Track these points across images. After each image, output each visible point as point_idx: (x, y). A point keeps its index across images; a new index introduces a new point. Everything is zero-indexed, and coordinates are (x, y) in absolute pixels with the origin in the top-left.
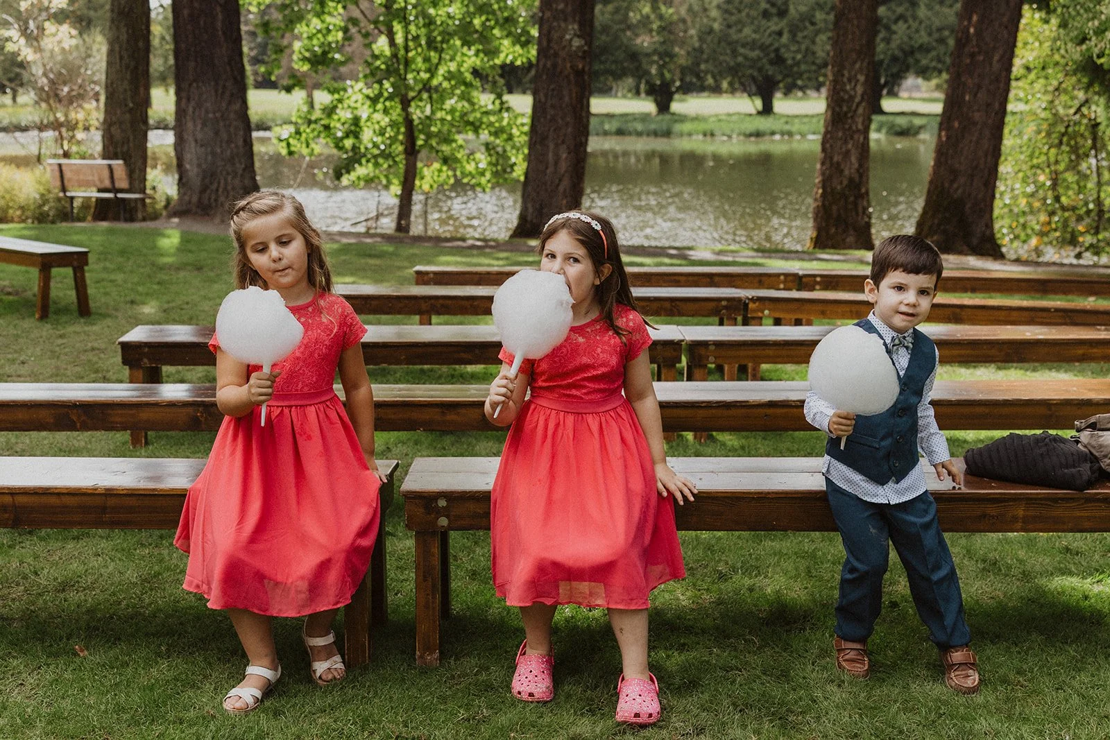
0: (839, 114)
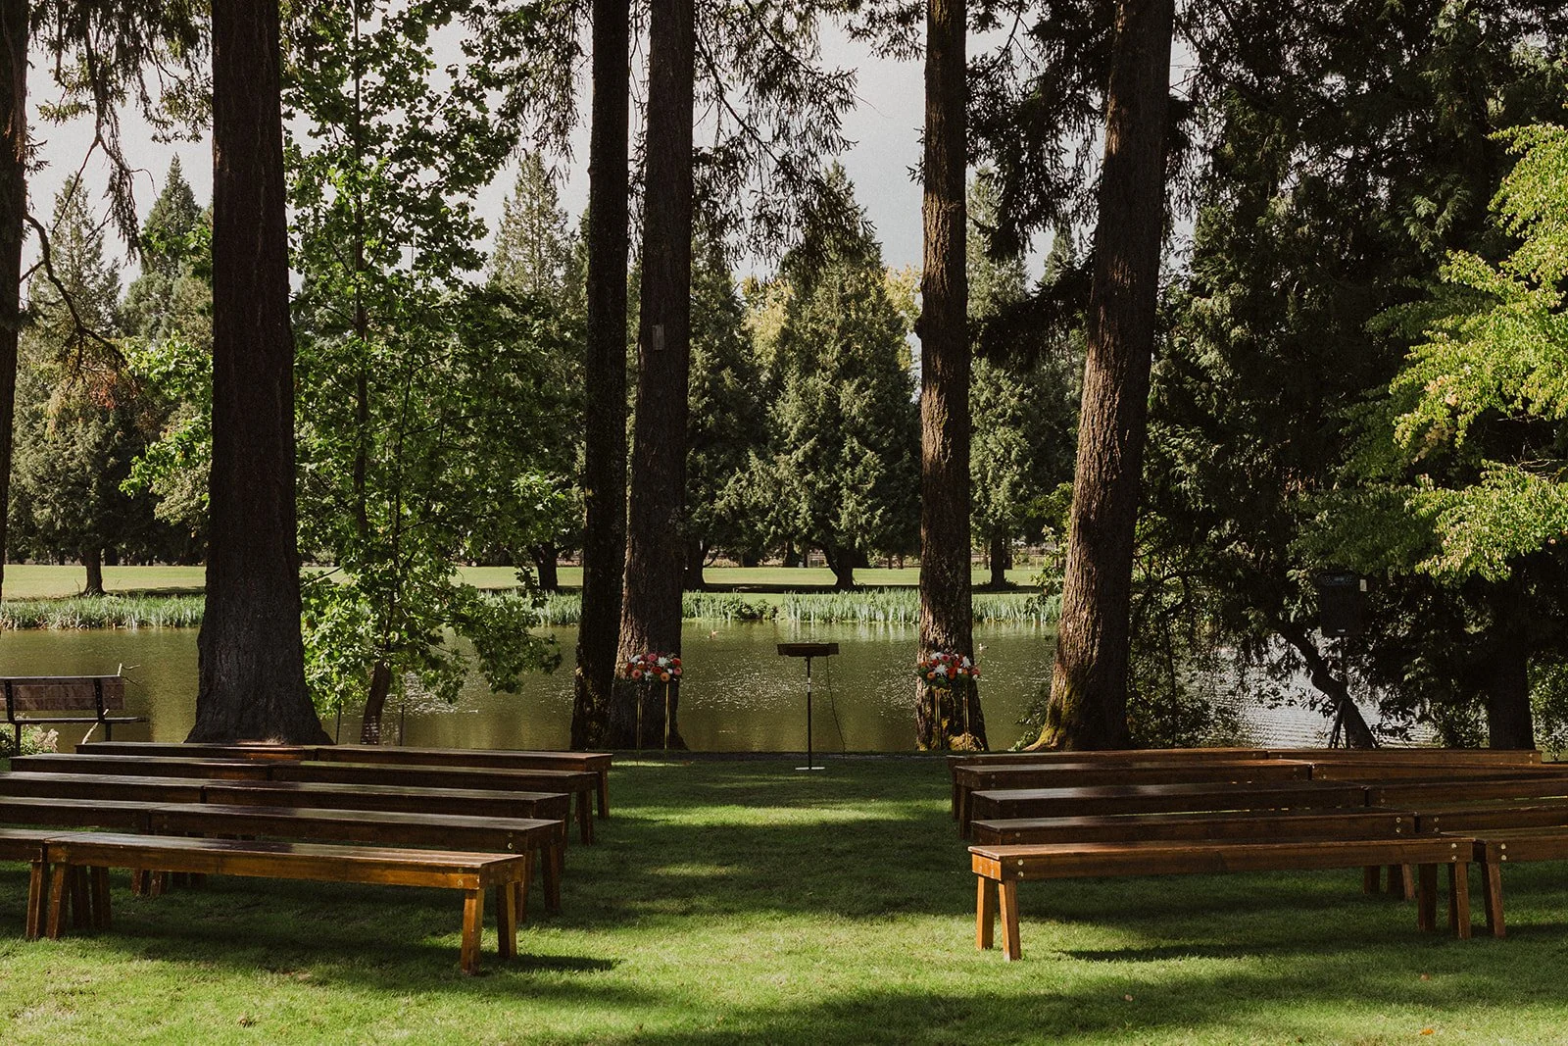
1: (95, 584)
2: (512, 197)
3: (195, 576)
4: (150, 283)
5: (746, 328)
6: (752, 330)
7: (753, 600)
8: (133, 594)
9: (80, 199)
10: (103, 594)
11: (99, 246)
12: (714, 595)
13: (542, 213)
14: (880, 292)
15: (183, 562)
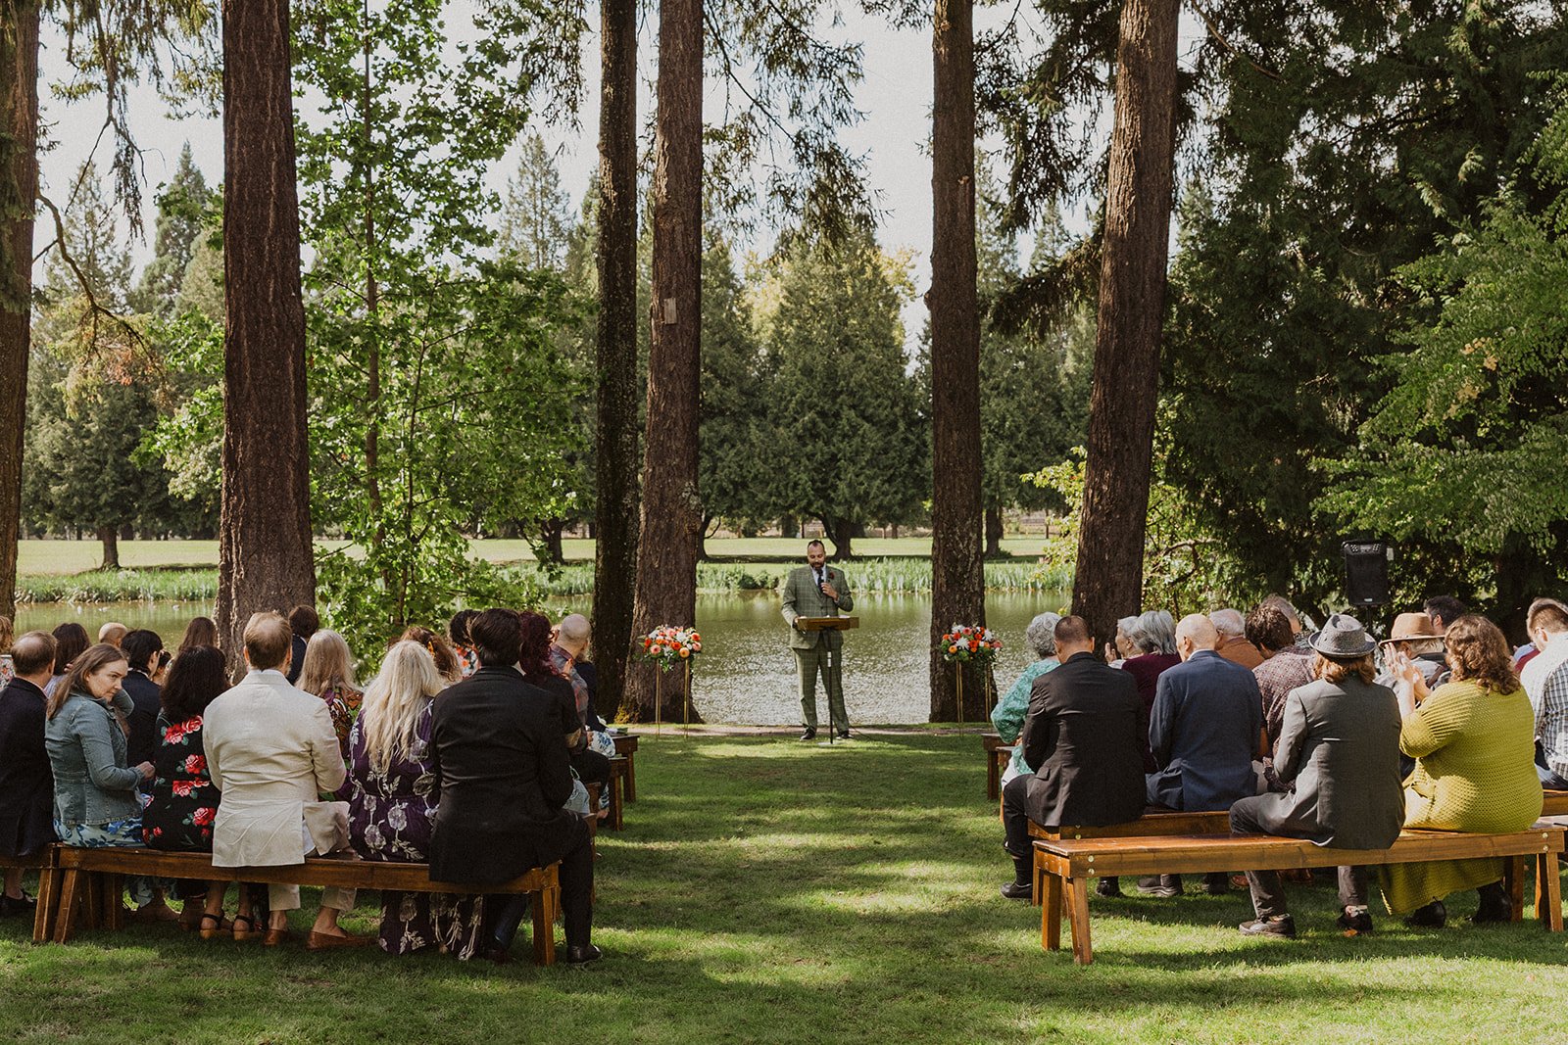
0: (954, 575)
1: (112, 558)
2: (516, 179)
3: (209, 551)
4: (163, 267)
5: (744, 305)
6: (750, 306)
7: (754, 571)
8: (148, 569)
9: (94, 184)
10: (119, 568)
11: (112, 229)
12: (716, 566)
13: (544, 193)
14: (876, 268)
15: (197, 537)
